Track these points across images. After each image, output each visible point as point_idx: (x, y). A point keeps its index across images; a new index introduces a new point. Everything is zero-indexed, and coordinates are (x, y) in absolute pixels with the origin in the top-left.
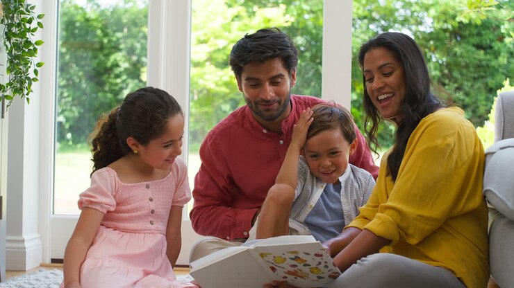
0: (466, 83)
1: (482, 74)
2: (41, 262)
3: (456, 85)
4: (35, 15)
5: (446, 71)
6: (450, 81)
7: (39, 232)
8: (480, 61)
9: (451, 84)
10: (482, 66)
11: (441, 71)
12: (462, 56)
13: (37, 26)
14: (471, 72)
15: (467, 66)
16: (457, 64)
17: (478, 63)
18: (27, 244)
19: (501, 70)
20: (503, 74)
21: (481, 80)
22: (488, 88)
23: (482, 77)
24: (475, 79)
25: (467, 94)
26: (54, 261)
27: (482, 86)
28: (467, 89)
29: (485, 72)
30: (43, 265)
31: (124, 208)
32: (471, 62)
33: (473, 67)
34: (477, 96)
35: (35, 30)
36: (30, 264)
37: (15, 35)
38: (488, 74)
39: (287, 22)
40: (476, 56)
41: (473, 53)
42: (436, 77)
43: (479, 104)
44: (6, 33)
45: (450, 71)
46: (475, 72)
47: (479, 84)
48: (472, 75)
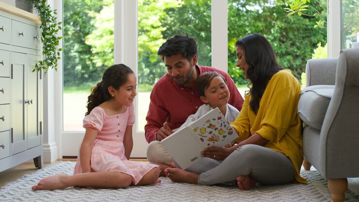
0: (297, 41)
1: (308, 34)
2: (57, 158)
3: (291, 42)
4: (57, 23)
5: (284, 33)
6: (287, 39)
7: (56, 141)
8: (307, 26)
9: (288, 41)
10: (308, 29)
11: (281, 33)
12: (294, 23)
13: (58, 28)
14: (300, 34)
15: (298, 30)
16: (291, 28)
17: (305, 27)
18: (51, 148)
19: (320, 32)
20: (322, 34)
21: (307, 38)
22: (312, 43)
23: (308, 37)
24: (303, 38)
25: (298, 48)
26: (64, 157)
27: (309, 43)
28: (298, 44)
29: (310, 33)
30: (58, 160)
31: (106, 128)
32: (300, 27)
33: (303, 30)
34: (305, 48)
35: (57, 30)
36: (53, 159)
37: (48, 34)
38: (312, 34)
39: (179, 4)
40: (304, 23)
41: (302, 21)
42: (278, 38)
43: (306, 54)
44: (42, 33)
45: (287, 33)
46: (303, 34)
47: (306, 41)
48: (302, 35)
